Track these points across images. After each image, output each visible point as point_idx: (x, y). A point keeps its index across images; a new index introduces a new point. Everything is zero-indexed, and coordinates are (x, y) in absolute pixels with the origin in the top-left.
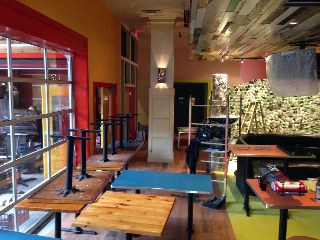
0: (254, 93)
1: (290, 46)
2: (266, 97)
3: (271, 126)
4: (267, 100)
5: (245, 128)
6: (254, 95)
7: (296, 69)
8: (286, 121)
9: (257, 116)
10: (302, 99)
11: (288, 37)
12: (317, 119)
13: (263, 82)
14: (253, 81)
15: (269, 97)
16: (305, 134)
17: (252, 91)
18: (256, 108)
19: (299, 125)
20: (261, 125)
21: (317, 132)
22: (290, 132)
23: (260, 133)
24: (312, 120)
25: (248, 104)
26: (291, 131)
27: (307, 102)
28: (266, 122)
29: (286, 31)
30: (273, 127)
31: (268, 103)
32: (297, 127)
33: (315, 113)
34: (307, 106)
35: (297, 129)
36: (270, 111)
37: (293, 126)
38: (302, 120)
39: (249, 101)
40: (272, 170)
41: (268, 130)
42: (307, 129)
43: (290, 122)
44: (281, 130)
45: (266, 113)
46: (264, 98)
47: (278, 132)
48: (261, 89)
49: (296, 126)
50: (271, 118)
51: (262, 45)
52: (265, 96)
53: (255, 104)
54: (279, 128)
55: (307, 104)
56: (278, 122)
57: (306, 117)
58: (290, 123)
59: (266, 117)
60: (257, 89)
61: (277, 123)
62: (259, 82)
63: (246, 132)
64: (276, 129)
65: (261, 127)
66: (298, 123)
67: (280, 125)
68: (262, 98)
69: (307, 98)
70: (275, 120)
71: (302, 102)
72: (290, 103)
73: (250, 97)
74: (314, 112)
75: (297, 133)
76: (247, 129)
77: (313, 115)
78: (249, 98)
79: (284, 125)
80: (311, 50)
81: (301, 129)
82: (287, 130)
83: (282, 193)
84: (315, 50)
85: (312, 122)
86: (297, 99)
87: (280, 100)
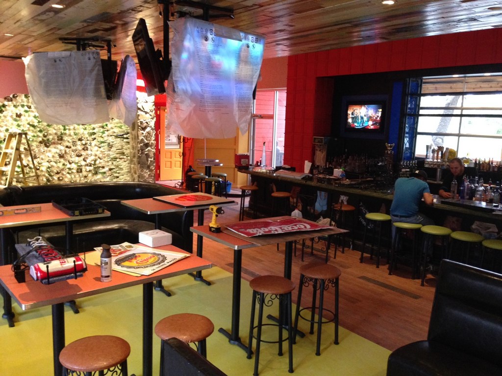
0: (14, 116)
1: (63, 42)
2: (36, 124)
3: (49, 173)
4: (38, 129)
5: (4, 178)
6: (16, 120)
7: (74, 82)
8: (73, 162)
9: (23, 156)
10: (94, 129)
11: (54, 28)
12: (117, 158)
13: (28, 100)
14: (11, 96)
15: (42, 125)
16: (102, 180)
17: (10, 114)
18: (19, 142)
19: (92, 168)
20: (32, 172)
21: (118, 177)
22: (80, 180)
23: (31, 185)
24: (110, 160)
25: (5, 136)
26: (81, 178)
27: (101, 134)
28: (40, 165)
29: (48, 17)
30: (52, 174)
31: (41, 135)
32: (90, 171)
33: (113, 149)
34: (102, 140)
35: (90, 175)
36: (46, 148)
37: (84, 170)
38: (95, 161)
39: (7, 130)
40: (36, 244)
41: (45, 180)
42: (105, 173)
43: (79, 164)
44: (66, 177)
45: (39, 150)
46: (33, 126)
47: (62, 180)
48: (26, 111)
49: (88, 170)
50: (47, 159)
51: (15, 35)
52: (33, 122)
53: (17, 136)
54: (63, 174)
55: (101, 137)
56: (60, 165)
57: (101, 156)
58: (78, 166)
59: (39, 157)
60: (20, 111)
61: (58, 167)
62: (21, 98)
63: (5, 185)
64: (58, 176)
65: (32, 174)
66: (91, 166)
67: (63, 170)
68: (29, 126)
69: (100, 127)
70: (55, 162)
71: (94, 134)
72: (75, 134)
73: (8, 125)
74: (111, 148)
75: (91, 181)
76: (6, 179)
77: (111, 153)
78: (6, 125)
79: (70, 169)
80: (93, 53)
81: (96, 173)
82: (75, 177)
83: (47, 280)
84: (98, 54)
85: (110, 163)
86: (85, 129)
87: (60, 129)
